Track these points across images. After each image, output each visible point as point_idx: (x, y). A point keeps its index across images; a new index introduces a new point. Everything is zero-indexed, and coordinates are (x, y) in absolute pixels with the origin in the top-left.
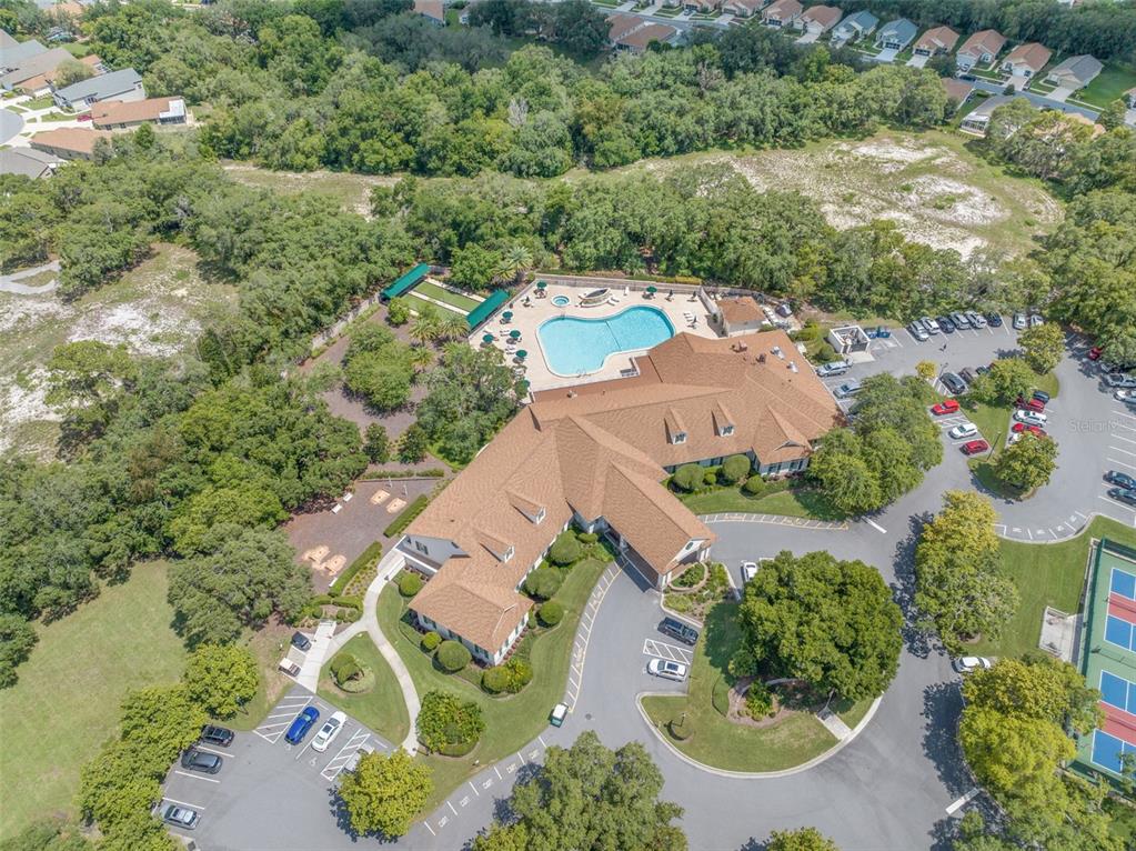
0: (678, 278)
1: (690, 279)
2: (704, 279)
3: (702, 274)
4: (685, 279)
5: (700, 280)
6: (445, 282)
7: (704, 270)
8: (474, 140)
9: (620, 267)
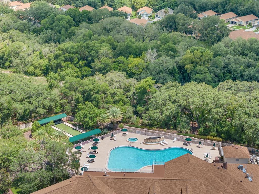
0: (208, 137)
1: (215, 138)
2: (224, 139)
3: (222, 135)
4: (212, 137)
5: (221, 139)
6: (73, 125)
7: (224, 133)
8: (123, 67)
9: (175, 128)
